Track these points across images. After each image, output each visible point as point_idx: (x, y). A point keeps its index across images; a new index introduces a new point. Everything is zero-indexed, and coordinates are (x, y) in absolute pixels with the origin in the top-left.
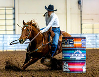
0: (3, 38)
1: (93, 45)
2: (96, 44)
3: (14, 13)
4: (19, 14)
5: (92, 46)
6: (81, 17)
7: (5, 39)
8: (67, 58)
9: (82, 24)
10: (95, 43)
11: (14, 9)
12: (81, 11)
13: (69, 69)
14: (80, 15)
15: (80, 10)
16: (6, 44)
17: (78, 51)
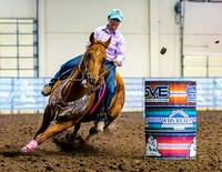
0: (13, 84)
1: (208, 100)
2: (215, 100)
3: (36, 32)
4: (46, 33)
5: (206, 104)
6: (182, 40)
7: (16, 88)
8: (155, 126)
9: (183, 57)
10: (211, 98)
11: (36, 22)
12: (182, 28)
13: (160, 151)
14: (178, 37)
15: (178, 26)
16: (19, 97)
17: (178, 111)
